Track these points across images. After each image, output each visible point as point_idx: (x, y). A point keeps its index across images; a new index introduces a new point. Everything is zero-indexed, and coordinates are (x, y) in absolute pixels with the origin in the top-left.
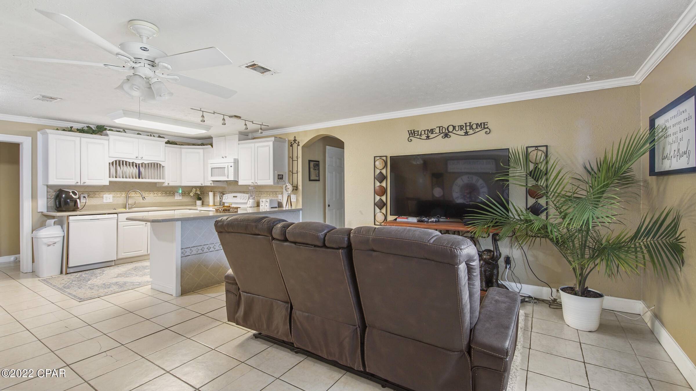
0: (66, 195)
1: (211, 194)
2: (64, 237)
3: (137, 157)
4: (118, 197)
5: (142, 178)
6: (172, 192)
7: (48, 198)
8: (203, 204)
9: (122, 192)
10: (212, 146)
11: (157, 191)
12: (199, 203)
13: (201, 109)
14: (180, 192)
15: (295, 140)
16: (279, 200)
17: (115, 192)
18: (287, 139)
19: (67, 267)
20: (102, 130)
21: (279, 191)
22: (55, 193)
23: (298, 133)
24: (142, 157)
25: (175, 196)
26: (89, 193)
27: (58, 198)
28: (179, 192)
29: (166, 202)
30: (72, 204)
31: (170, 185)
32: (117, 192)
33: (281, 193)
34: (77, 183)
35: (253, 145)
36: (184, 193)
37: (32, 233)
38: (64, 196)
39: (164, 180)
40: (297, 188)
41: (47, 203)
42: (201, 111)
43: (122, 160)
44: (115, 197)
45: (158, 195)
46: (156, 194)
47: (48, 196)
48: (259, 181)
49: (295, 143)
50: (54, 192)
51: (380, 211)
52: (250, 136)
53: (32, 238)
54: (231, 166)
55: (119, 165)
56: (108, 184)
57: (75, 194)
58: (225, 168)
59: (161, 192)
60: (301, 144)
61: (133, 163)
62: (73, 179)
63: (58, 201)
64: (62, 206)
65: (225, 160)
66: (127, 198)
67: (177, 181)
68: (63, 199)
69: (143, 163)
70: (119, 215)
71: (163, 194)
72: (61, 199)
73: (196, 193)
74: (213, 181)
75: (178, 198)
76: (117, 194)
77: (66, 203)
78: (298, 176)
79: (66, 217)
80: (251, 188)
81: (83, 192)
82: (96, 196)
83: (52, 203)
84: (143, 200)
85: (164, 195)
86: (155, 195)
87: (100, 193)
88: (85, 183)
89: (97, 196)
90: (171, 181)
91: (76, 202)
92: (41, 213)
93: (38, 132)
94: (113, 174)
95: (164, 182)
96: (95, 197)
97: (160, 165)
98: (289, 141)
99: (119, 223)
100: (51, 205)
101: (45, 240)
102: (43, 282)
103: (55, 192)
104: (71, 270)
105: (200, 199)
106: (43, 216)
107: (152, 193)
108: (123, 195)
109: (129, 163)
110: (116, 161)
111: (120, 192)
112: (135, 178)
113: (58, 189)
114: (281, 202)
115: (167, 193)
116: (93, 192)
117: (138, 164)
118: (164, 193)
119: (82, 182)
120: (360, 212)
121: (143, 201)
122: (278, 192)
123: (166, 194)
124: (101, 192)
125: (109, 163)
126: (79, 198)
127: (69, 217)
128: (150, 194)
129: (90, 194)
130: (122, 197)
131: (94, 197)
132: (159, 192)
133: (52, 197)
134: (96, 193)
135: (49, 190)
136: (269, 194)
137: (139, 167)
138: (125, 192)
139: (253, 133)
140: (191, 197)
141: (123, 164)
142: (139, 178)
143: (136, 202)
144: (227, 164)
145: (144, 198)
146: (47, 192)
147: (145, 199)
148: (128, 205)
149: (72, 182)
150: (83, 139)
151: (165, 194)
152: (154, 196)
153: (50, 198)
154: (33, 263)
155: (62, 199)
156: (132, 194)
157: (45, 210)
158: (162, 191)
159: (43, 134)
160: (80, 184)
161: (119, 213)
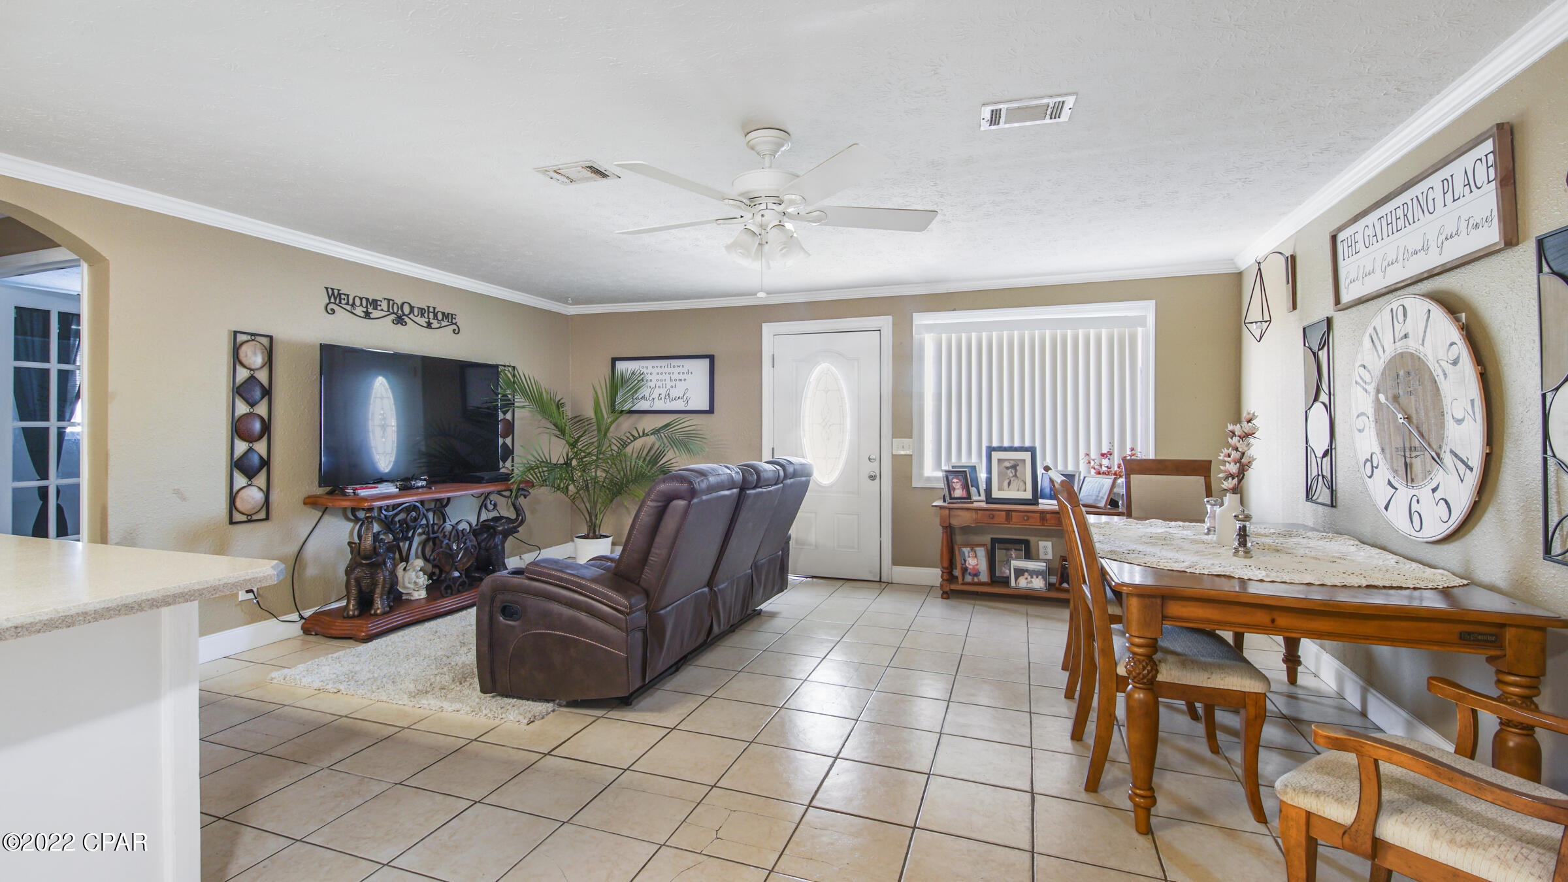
51: (250, 483)
120: (178, 492)
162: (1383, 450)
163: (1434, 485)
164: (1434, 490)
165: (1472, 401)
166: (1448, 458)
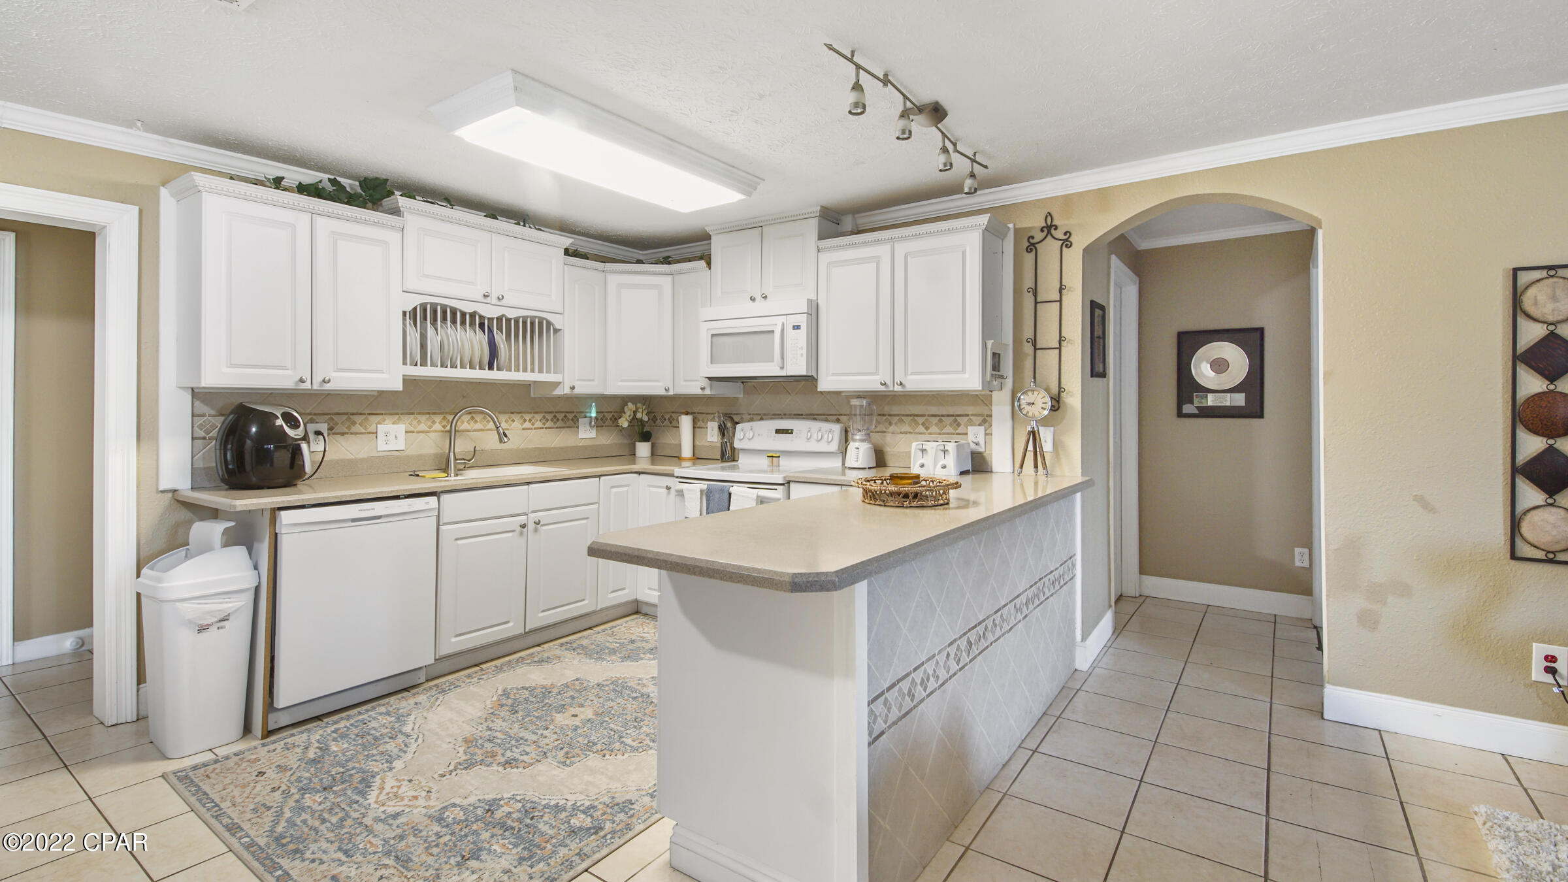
0: (261, 426)
1: (686, 422)
2: (257, 589)
3: (488, 296)
4: (419, 432)
5: (498, 369)
6: (570, 416)
7: (197, 438)
8: (653, 454)
9: (434, 414)
10: (709, 264)
11: (531, 413)
12: (643, 449)
13: (853, 52)
14: (594, 415)
15: (1049, 229)
16: (973, 446)
17: (412, 416)
18: (1011, 226)
19: (270, 706)
20: (378, 196)
21: (970, 413)
22: (222, 418)
23: (1068, 201)
24: (503, 296)
25: (578, 427)
26: (333, 419)
27: (231, 438)
28: (588, 415)
29: (554, 448)
30: (281, 458)
31: (577, 391)
32: (419, 414)
33: (980, 419)
34: (302, 381)
35: (883, 251)
36: (602, 419)
37: (138, 576)
38: (254, 430)
39: (561, 376)
40: (1058, 402)
41: (192, 458)
42: (851, 60)
43: (441, 305)
44: (413, 432)
45: (533, 424)
46: (530, 421)
47: (196, 428)
48: (910, 377)
49: (1049, 236)
50: (219, 415)
51: (1550, 501)
52: (848, 223)
53: (138, 595)
54: (797, 327)
55: (434, 320)
56: (398, 386)
57: (294, 424)
58: (773, 332)
59: (542, 415)
60: (1081, 242)
61: (473, 315)
62: (284, 368)
63: (231, 449)
64: (248, 466)
65: (760, 307)
66: (451, 434)
67: (593, 380)
68: (252, 440)
69: (503, 315)
70: (444, 497)
71: (547, 420)
72: (245, 442)
73: (634, 417)
74: (710, 379)
75: (586, 434)
76: (419, 422)
77: (263, 457)
78: (1063, 359)
79: (267, 515)
80: (858, 404)
81: (315, 414)
82: (353, 429)
83: (210, 456)
84: (501, 441)
85: (549, 424)
86: (527, 425)
87: (366, 419)
88: (329, 381)
89: (357, 428)
90: (578, 380)
91: (296, 452)
92: (170, 495)
93: (162, 188)
94: (414, 352)
95: (560, 383)
96: (351, 434)
97: (549, 323)
98: (1017, 232)
99: (442, 527)
100: (208, 465)
101: (191, 610)
102: (181, 787)
103: (223, 415)
104: (284, 719)
105: (646, 437)
106: (179, 505)
107: (516, 417)
108: (438, 427)
109: (463, 314)
110: (424, 307)
111: (428, 416)
112: (480, 368)
113: (233, 407)
114: (980, 453)
115: (558, 420)
116: (347, 414)
117: (489, 319)
118: (549, 417)
119: (318, 379)
120: (1420, 500)
121: (503, 446)
122: (966, 419)
123: (555, 420)
124: (369, 414)
125: (404, 313)
126: (305, 438)
127: (277, 512)
128: (513, 421)
129: (337, 424)
130: (436, 431)
131: (348, 433)
132: (536, 416)
133: (211, 435)
134: (355, 418)
135: (201, 407)
136: (923, 424)
137: (490, 330)
138: (441, 416)
139: (856, 216)
140: (622, 429)
141: (444, 318)
142: (491, 368)
143: (477, 448)
144: (779, 321)
145: (506, 436)
146: (193, 416)
147: (506, 439)
148: (456, 459)
149: (283, 379)
150: (320, 221)
151: (552, 420)
152: (523, 429)
153: (204, 438)
154: (139, 683)
155: (249, 442)
156: (464, 423)
157: (183, 483)
158: (546, 412)
159: (179, 196)
160: (310, 387)
161: (442, 492)
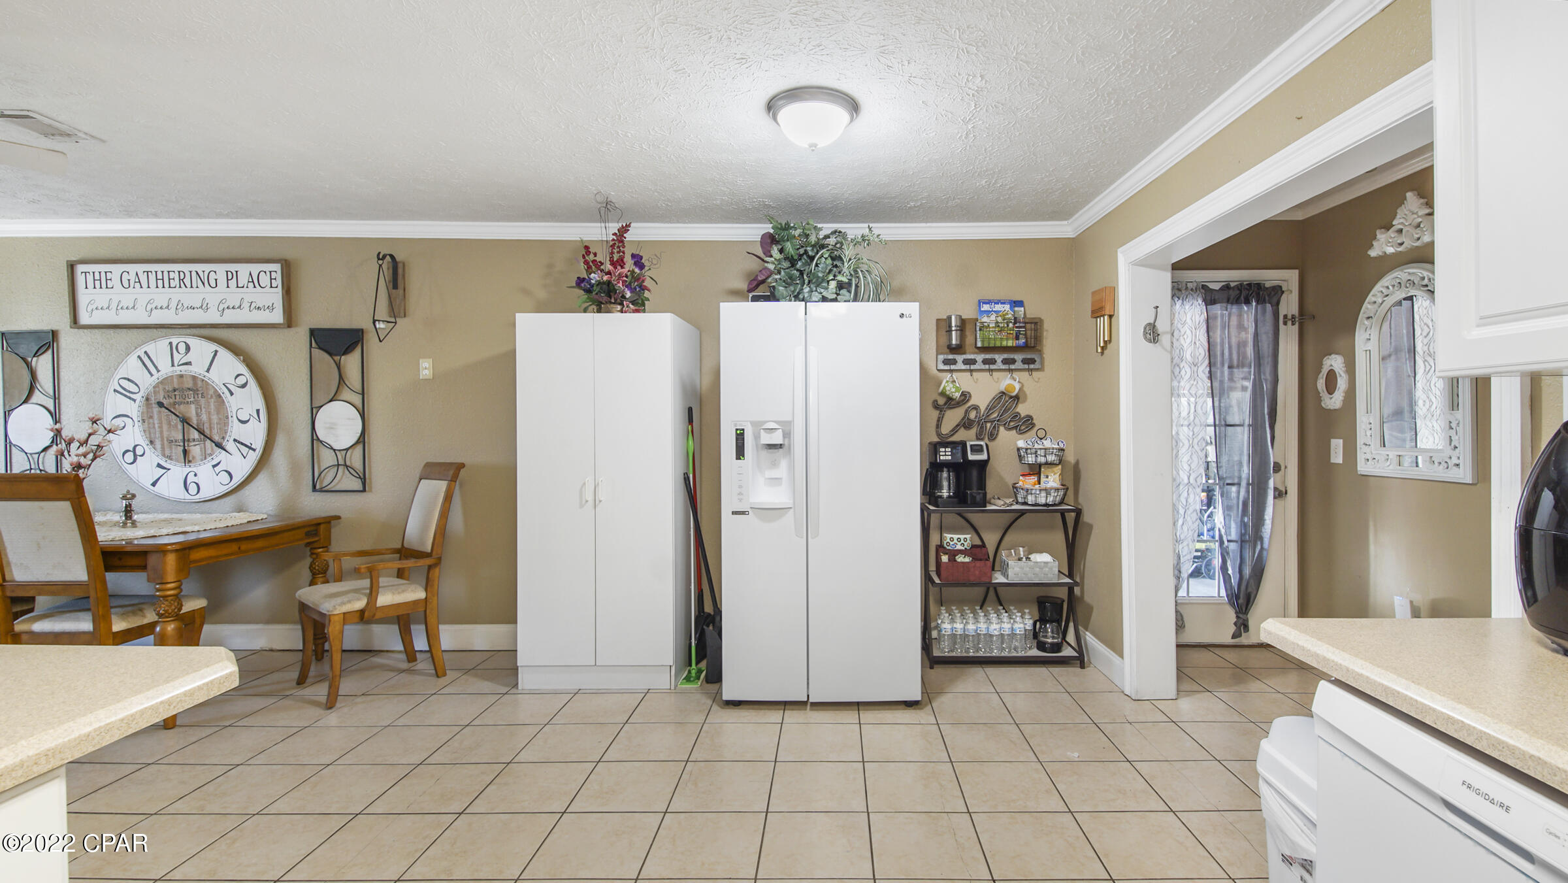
162: (151, 442)
163: (215, 462)
164: (214, 466)
165: (258, 411)
166: (230, 446)
